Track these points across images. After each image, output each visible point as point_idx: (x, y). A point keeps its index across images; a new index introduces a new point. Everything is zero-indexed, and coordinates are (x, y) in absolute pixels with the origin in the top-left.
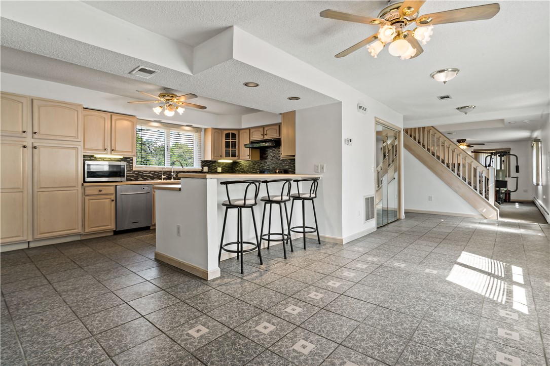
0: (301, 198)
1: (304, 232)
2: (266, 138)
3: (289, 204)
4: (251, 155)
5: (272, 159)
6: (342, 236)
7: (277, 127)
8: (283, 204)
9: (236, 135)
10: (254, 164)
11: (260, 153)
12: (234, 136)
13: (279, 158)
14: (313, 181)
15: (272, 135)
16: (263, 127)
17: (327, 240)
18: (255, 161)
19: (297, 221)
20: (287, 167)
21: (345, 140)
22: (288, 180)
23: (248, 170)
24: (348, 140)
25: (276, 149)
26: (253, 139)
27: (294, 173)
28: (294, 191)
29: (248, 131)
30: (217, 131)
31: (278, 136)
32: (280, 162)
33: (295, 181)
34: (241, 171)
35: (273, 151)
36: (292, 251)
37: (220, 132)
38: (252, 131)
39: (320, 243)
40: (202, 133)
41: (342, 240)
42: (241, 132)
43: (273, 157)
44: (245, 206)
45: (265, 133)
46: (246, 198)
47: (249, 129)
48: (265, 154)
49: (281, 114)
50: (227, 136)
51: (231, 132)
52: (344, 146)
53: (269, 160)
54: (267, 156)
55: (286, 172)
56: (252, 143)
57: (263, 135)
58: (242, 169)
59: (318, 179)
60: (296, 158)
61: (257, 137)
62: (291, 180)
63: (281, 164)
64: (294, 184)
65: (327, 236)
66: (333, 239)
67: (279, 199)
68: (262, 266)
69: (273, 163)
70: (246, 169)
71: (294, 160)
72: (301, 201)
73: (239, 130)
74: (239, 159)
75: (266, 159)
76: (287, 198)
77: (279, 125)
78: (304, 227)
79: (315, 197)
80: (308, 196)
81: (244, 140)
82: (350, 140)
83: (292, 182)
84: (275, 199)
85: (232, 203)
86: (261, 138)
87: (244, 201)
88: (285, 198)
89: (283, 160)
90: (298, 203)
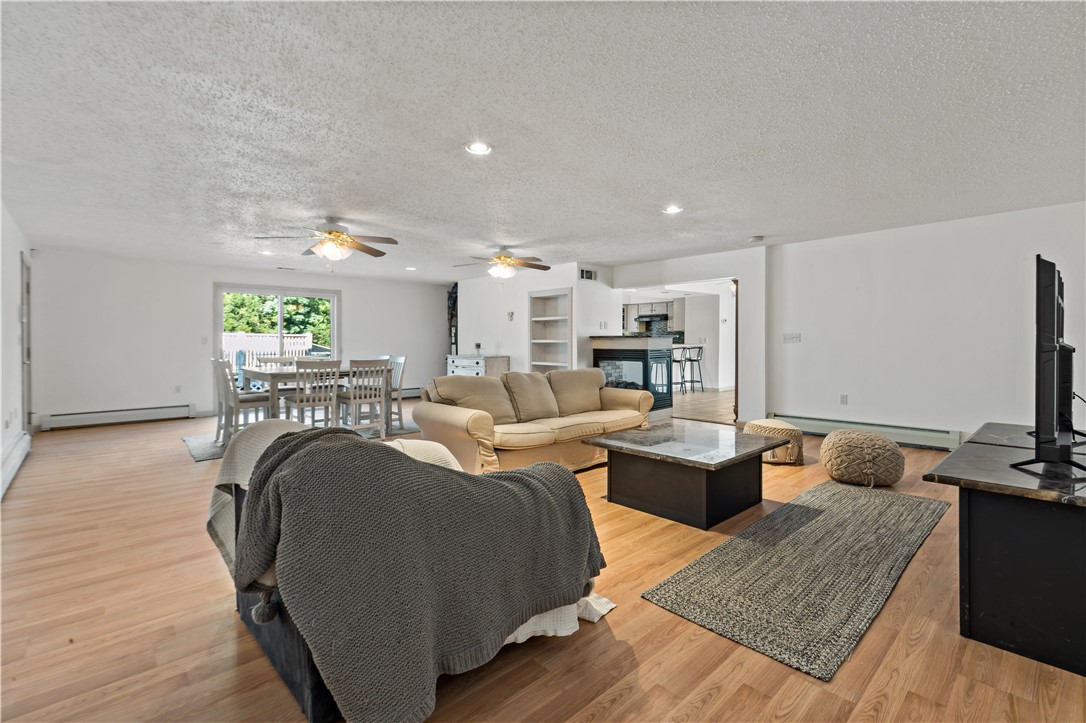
2: (654, 313)
16: (652, 304)
56: (641, 317)
75: (651, 330)
81: (633, 315)
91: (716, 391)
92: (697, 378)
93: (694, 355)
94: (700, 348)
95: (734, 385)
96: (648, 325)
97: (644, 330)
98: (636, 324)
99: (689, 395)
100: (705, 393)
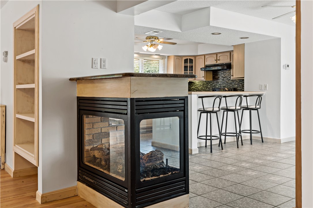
0: (249, 108)
1: (251, 133)
2: (219, 62)
3: (240, 112)
4: (206, 77)
5: (223, 80)
6: (280, 137)
7: (229, 54)
8: (236, 112)
9: (193, 60)
10: (207, 84)
11: (213, 74)
12: (191, 61)
13: (229, 79)
14: (258, 97)
15: (224, 60)
16: (217, 54)
17: (269, 141)
18: (208, 82)
19: (246, 126)
20: (236, 86)
21: (284, 66)
22: (240, 96)
23: (202, 89)
24: (286, 66)
25: (227, 72)
26: (207, 63)
27: (243, 91)
28: (244, 104)
29: (203, 57)
30: (178, 57)
31: (229, 61)
32: (230, 82)
33: (244, 96)
34: (196, 90)
35: (224, 73)
36: (242, 145)
37: (180, 58)
38: (206, 57)
39: (263, 142)
40: (166, 60)
41: (280, 140)
42: (197, 58)
43: (224, 78)
44: (213, 112)
45: (218, 59)
46: (214, 107)
47: (204, 55)
48: (217, 75)
49: (233, 46)
50: (186, 61)
51: (189, 58)
52: (283, 70)
53: (220, 80)
54: (219, 77)
55: (235, 90)
56: (207, 66)
57: (216, 60)
58: (197, 88)
59: (262, 95)
60: (245, 79)
61: (211, 61)
62: (242, 95)
63: (231, 83)
64: (244, 99)
65: (269, 137)
66: (274, 139)
67: (234, 108)
68: (223, 150)
69: (224, 83)
70: (200, 88)
71: (243, 80)
72: (248, 111)
73: (195, 56)
74: (195, 80)
75: (218, 79)
76: (240, 108)
77: (231, 52)
78: (251, 130)
79: (260, 108)
80: (254, 107)
81: (200, 64)
82: (288, 66)
83: (242, 97)
84: (231, 108)
85: (205, 109)
86: (214, 63)
87: (212, 109)
88: (238, 107)
89: (233, 80)
90: (247, 112)
91: (277, 142)
92: (255, 127)
93: (251, 102)
94: (259, 96)
95: (294, 135)
96: (215, 74)
97: (210, 79)
98: (203, 73)
99: (247, 147)
100: (265, 145)
